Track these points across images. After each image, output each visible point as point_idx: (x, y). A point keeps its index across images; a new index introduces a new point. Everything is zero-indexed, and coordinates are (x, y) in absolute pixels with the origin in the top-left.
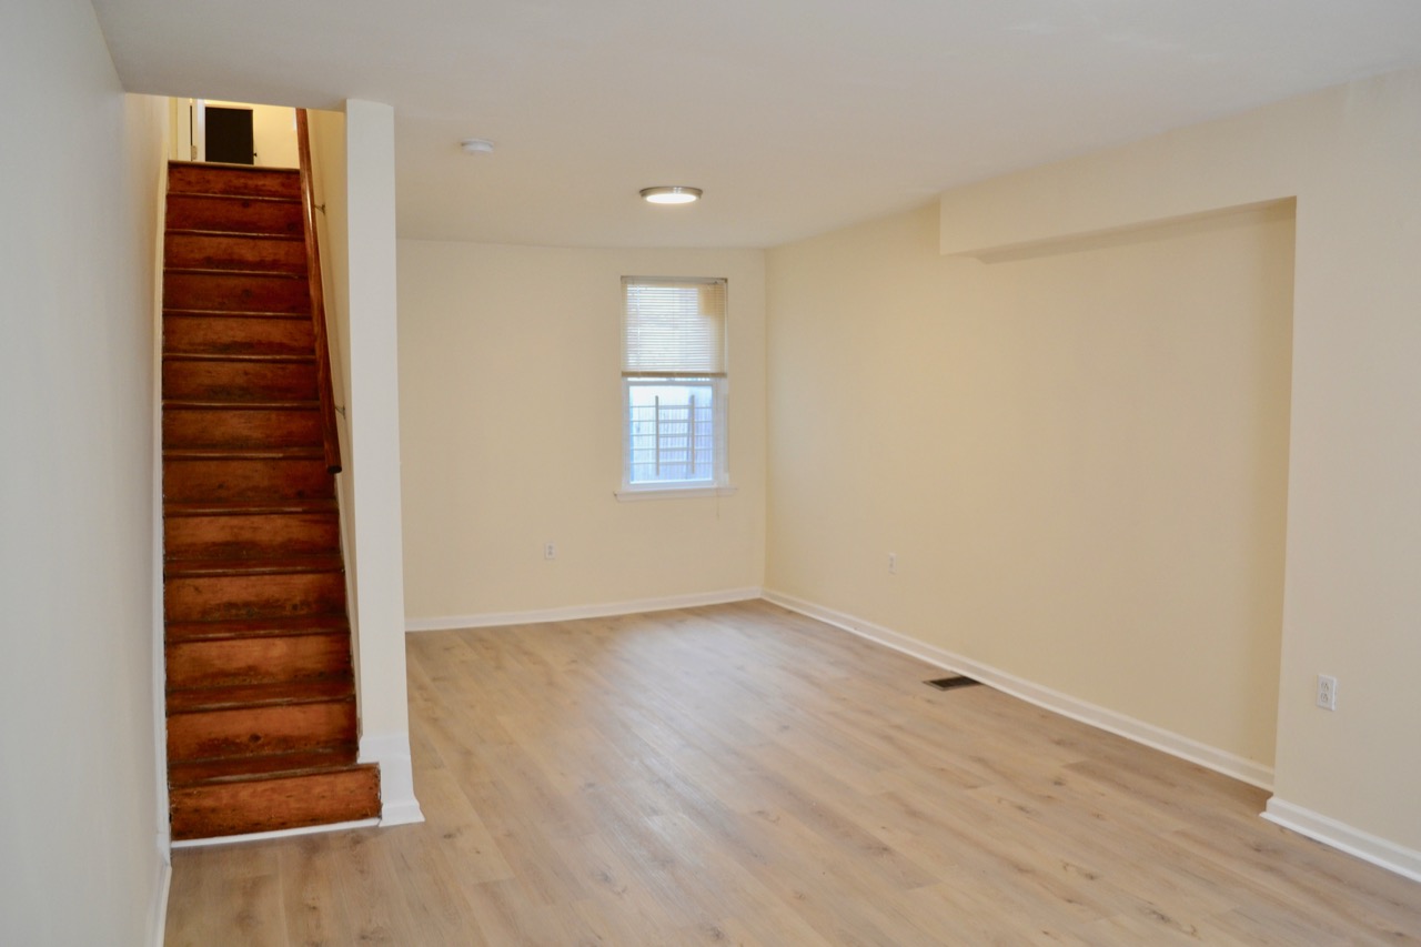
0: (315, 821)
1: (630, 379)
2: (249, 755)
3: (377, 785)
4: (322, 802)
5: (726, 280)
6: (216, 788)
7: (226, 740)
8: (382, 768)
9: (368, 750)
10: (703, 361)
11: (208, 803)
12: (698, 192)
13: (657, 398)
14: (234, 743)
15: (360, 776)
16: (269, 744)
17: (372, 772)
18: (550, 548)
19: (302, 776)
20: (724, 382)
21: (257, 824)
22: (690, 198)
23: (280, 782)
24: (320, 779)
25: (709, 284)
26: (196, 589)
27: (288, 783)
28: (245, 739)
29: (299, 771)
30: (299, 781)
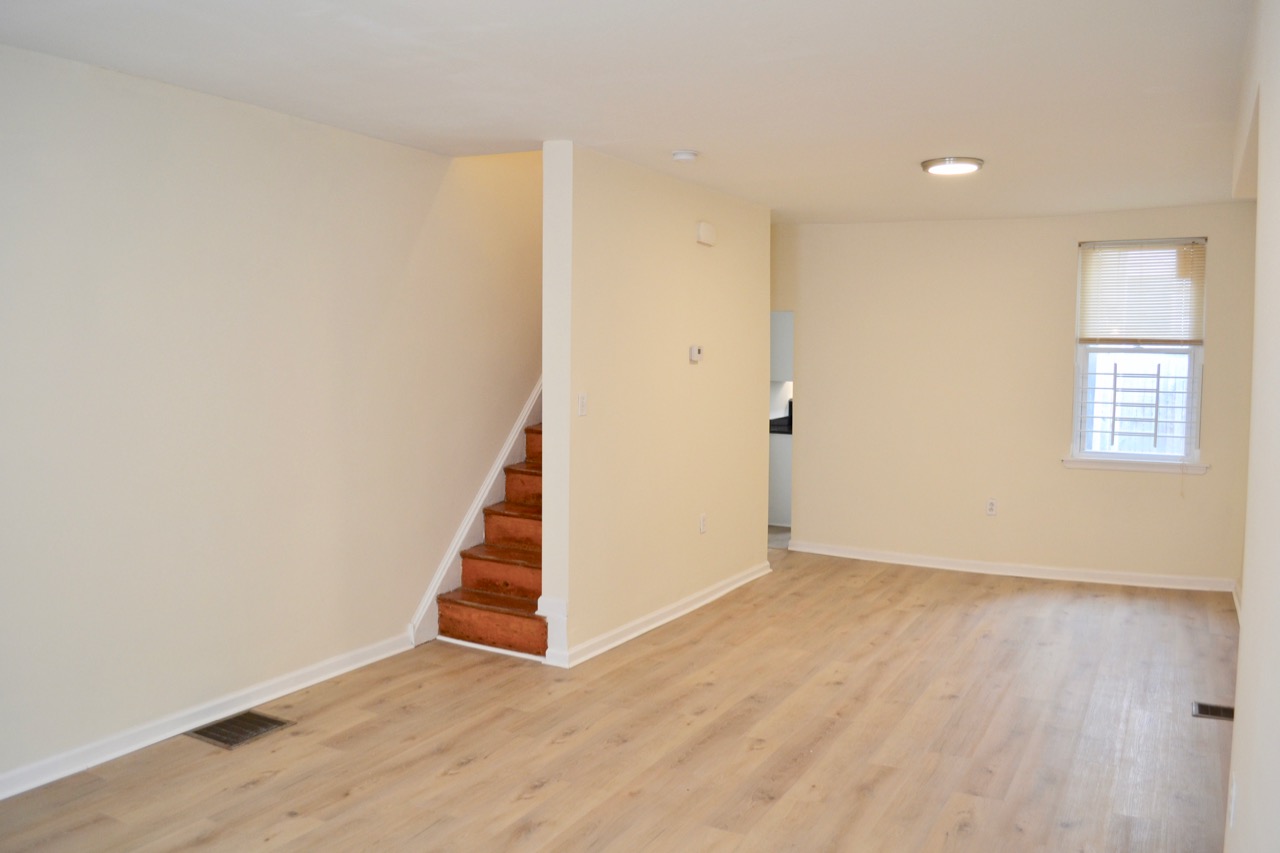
0: (510, 647)
1: (1092, 346)
2: (502, 595)
3: (546, 633)
4: (515, 635)
5: (1206, 239)
6: (460, 607)
7: (491, 581)
8: (548, 620)
9: (543, 607)
10: (1182, 329)
11: (456, 616)
12: (979, 161)
13: (1116, 365)
14: (494, 584)
15: (537, 624)
16: (512, 590)
17: (542, 623)
18: (992, 504)
19: (503, 613)
20: (1200, 350)
21: (481, 638)
22: (970, 168)
23: (493, 614)
24: (516, 619)
25: (1185, 245)
26: (523, 482)
27: (497, 616)
28: (501, 584)
29: (502, 609)
30: (503, 616)
